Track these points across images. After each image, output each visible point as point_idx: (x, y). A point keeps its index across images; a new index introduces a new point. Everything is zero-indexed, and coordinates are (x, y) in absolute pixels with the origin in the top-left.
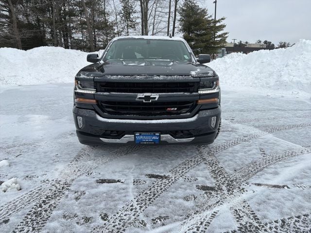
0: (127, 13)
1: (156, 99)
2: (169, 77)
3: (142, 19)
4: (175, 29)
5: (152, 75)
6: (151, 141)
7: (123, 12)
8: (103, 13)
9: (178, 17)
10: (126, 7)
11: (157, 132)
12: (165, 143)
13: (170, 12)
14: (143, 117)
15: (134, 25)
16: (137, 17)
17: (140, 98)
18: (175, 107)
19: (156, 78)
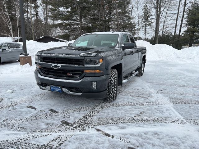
0: (146, 16)
1: (60, 67)
2: (67, 56)
3: (156, 19)
4: (183, 24)
5: (60, 54)
6: (58, 91)
7: (143, 16)
8: (130, 18)
9: (186, 16)
10: (146, 13)
11: (60, 86)
12: (65, 94)
13: (178, 13)
14: (55, 77)
15: (150, 24)
16: (153, 18)
17: (53, 66)
18: (71, 73)
19: (61, 55)
